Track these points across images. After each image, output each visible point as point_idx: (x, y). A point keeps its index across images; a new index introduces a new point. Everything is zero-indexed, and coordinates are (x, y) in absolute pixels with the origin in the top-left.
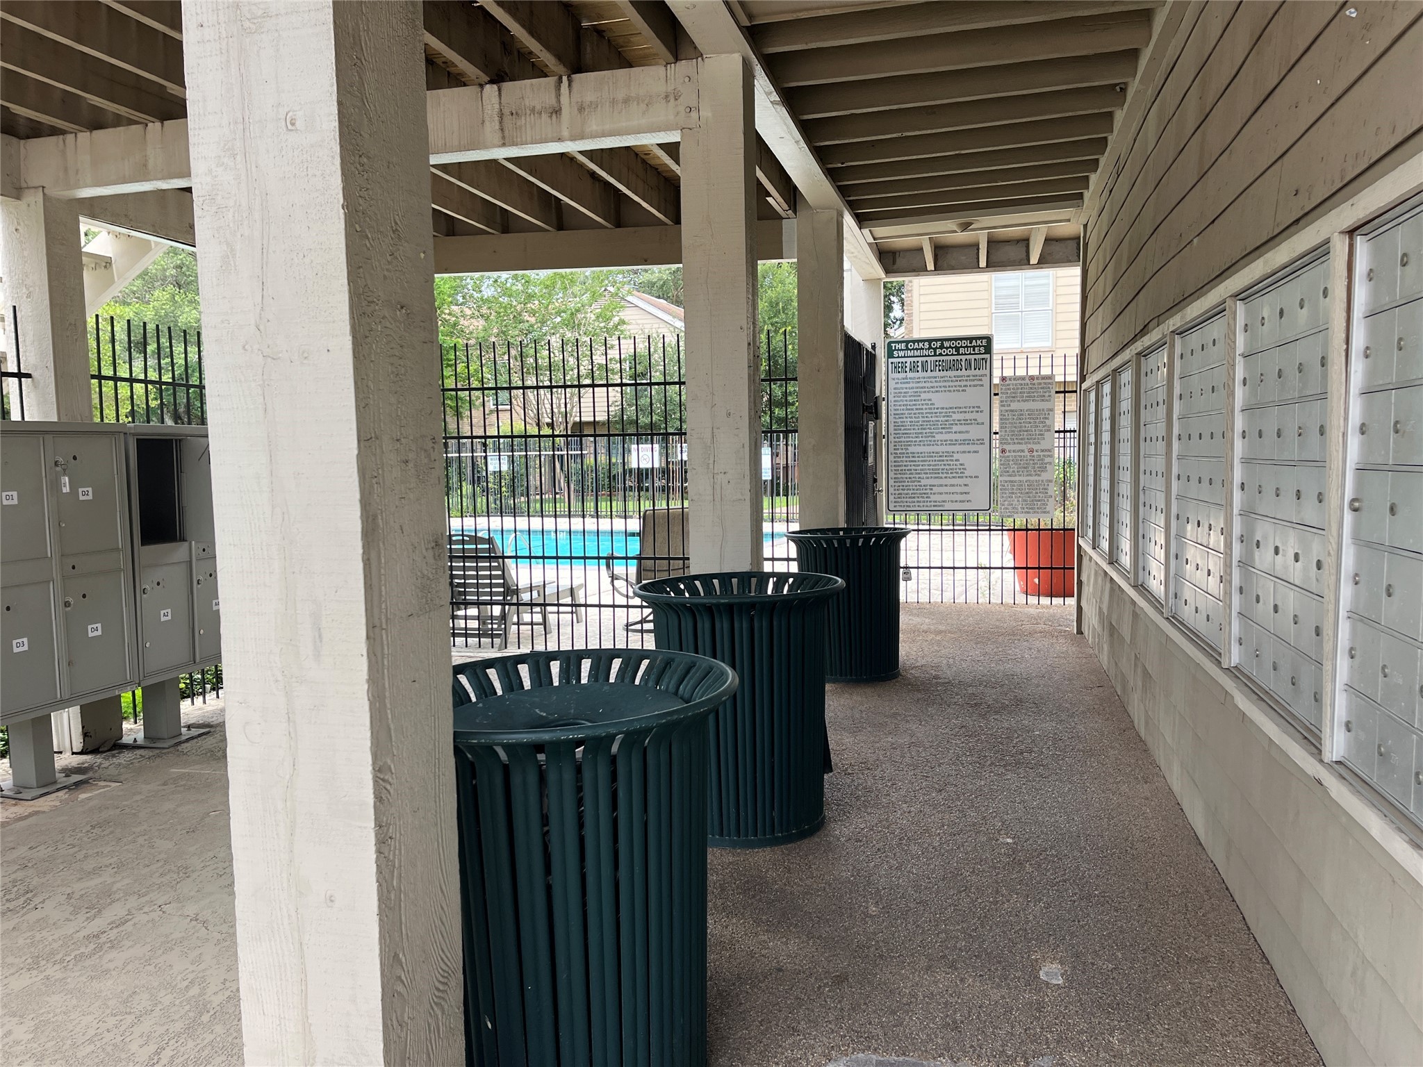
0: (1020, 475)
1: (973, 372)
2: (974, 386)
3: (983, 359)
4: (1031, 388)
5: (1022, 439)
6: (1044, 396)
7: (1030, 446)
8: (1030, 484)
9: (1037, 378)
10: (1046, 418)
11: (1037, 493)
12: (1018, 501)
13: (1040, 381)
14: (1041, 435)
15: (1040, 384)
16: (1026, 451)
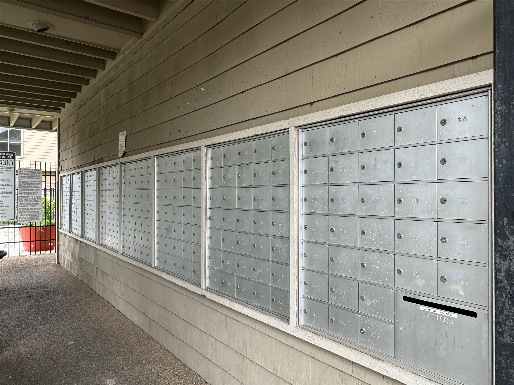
0: (28, 206)
1: (6, 166)
2: (7, 171)
3: (11, 161)
4: (32, 174)
5: (28, 192)
6: (37, 177)
7: (32, 195)
8: (32, 209)
9: (35, 170)
10: (38, 185)
11: (34, 213)
12: (27, 216)
13: (36, 171)
14: (36, 191)
15: (36, 172)
16: (30, 197)
